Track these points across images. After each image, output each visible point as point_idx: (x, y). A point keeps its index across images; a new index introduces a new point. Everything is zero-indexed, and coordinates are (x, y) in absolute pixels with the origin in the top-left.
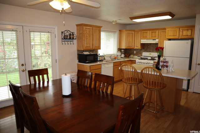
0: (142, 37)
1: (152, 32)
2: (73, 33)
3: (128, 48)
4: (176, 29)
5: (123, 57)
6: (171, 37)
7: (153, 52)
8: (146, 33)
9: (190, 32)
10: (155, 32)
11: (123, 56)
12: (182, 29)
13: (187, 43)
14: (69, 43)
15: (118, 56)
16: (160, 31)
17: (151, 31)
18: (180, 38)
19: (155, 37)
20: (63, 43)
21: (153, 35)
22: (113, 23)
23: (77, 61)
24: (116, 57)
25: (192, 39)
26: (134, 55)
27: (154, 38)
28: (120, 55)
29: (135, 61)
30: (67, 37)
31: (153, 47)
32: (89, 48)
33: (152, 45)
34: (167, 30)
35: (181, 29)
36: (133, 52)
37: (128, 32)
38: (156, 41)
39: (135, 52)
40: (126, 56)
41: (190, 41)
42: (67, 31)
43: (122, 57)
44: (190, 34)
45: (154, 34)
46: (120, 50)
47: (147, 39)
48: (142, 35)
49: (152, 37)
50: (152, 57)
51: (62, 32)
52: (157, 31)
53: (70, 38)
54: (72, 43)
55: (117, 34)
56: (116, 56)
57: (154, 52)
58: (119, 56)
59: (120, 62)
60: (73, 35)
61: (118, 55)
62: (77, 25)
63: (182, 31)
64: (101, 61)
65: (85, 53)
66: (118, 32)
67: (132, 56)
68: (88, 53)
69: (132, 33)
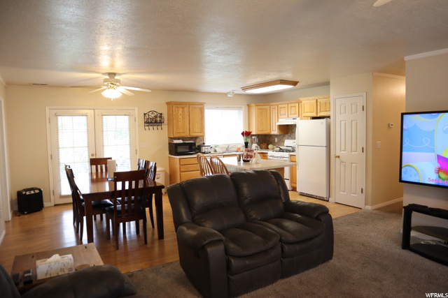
0: (279, 114)
1: (291, 107)
2: (161, 114)
3: (260, 133)
4: (313, 101)
5: (254, 148)
6: (308, 113)
8: (284, 108)
10: (295, 106)
11: (254, 146)
12: (320, 100)
14: (155, 127)
17: (289, 105)
18: (318, 116)
19: (295, 114)
20: (147, 128)
21: (293, 112)
22: (229, 96)
23: (168, 152)
24: (239, 149)
26: (274, 145)
27: (294, 116)
29: (268, 153)
30: (153, 121)
32: (183, 135)
34: (303, 102)
36: (274, 141)
39: (276, 140)
40: (261, 147)
41: (324, 121)
42: (153, 112)
45: (293, 109)
48: (279, 112)
49: (291, 114)
51: (145, 114)
53: (156, 122)
54: (159, 127)
55: (242, 111)
60: (161, 117)
62: (168, 104)
64: (204, 153)
65: (176, 142)
66: (245, 108)
67: (270, 146)
68: (181, 141)
69: (266, 109)
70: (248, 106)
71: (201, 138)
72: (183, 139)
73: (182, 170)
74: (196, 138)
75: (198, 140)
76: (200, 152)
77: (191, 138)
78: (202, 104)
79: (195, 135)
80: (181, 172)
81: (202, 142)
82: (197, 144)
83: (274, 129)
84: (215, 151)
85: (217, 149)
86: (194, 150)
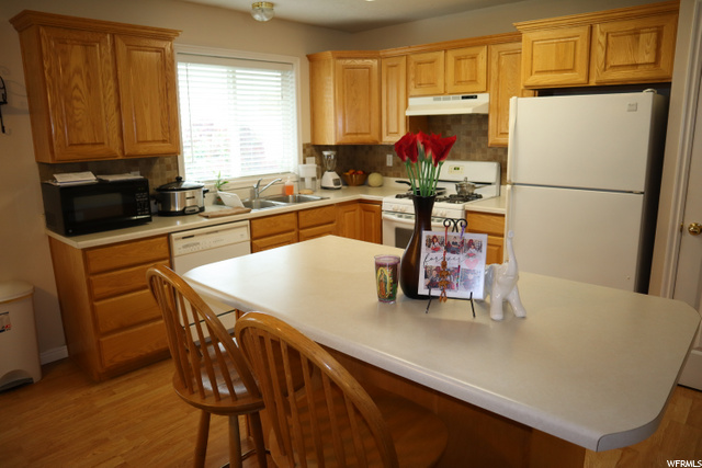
0: (412, 84)
1: (458, 59)
3: (350, 140)
4: (574, 31)
5: (332, 185)
6: (549, 75)
7: (468, 159)
8: (432, 62)
9: (651, 47)
10: (474, 57)
11: (330, 178)
12: (605, 27)
13: (634, 108)
15: (303, 179)
16: (495, 49)
17: (451, 55)
18: (593, 83)
19: (474, 81)
21: (465, 75)
22: (257, 17)
24: (289, 189)
25: (662, 87)
26: (386, 175)
27: (470, 89)
28: (314, 174)
29: (380, 203)
31: (469, 133)
32: (98, 151)
33: (463, 122)
34: (527, 37)
35: (598, 28)
36: (384, 162)
37: (348, 61)
38: (480, 104)
39: (390, 160)
40: (345, 181)
41: (646, 99)
43: (324, 185)
44: (648, 58)
45: (465, 64)
46: (313, 150)
47: (436, 95)
48: (412, 76)
49: (459, 82)
50: (459, 185)
52: (483, 52)
55: (293, 75)
56: (288, 182)
57: (474, 160)
58: (308, 182)
59: (297, 212)
61: (302, 176)
63: (602, 39)
64: (183, 213)
65: (65, 179)
66: (300, 64)
67: (374, 178)
68: (88, 178)
69: (369, 68)
70: (311, 58)
71: (169, 160)
72: (99, 167)
73: (97, 291)
74: (147, 163)
75: (157, 167)
76: (167, 213)
77: (132, 163)
78: (165, 35)
79: (143, 150)
80: (94, 298)
81: (170, 175)
82: (155, 183)
83: (393, 129)
84: (219, 201)
85: (225, 195)
86: (145, 208)
